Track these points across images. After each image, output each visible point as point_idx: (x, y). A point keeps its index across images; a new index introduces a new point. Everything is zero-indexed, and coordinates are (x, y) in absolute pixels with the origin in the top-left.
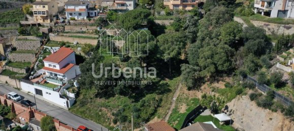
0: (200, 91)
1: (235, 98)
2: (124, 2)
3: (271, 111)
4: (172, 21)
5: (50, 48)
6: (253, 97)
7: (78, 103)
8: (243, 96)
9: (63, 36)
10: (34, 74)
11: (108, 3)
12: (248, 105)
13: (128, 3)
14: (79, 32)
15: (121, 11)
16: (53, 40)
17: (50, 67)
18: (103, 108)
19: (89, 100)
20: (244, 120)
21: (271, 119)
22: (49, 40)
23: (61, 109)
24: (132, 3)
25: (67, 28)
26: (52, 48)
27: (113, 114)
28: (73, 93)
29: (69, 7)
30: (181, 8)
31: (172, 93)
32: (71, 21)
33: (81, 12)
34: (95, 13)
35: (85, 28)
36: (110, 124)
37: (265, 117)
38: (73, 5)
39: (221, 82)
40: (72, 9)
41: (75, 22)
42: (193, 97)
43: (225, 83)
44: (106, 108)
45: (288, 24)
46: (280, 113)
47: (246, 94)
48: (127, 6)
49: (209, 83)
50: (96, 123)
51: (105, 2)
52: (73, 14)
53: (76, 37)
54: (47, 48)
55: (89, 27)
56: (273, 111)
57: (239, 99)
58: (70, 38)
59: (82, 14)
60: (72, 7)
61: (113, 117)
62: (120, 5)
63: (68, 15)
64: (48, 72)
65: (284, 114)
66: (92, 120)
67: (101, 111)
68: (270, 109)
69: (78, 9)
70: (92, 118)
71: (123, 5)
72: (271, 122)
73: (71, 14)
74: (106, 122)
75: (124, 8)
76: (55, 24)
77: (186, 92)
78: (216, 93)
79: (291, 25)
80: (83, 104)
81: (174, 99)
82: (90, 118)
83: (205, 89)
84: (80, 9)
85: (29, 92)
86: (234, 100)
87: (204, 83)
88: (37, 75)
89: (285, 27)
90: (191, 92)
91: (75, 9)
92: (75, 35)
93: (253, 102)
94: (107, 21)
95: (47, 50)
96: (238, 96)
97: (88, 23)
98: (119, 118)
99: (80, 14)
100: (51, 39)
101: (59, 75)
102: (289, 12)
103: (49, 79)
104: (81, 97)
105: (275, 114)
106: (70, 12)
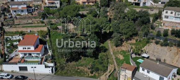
0: (123, 47)
1: (146, 45)
2: (54, 1)
3: (170, 47)
4: (88, 12)
5: (10, 37)
6: (157, 43)
7: (58, 69)
8: (151, 44)
9: (16, 27)
10: (8, 57)
11: (38, 2)
12: (155, 47)
13: (56, 2)
14: (27, 24)
15: (52, 7)
16: (8, 31)
17: (25, 50)
18: (79, 67)
19: (65, 65)
20: (155, 54)
21: (171, 50)
22: (4, 32)
23: (48, 75)
24: (59, 2)
25: (16, 22)
26: (12, 37)
27: (89, 69)
28: (52, 63)
29: (13, 7)
30: (87, 4)
31: (108, 51)
32: (17, 17)
33: (23, 9)
34: (32, 9)
35: (31, 20)
36: (89, 75)
37: (167, 50)
38: (17, 5)
39: (132, 40)
40: (16, 8)
41: (20, 17)
42: (121, 50)
43: (135, 40)
44: (82, 66)
45: (152, 8)
46: (175, 46)
47: (152, 42)
48: (56, 4)
49: (126, 41)
50: (80, 77)
51: (36, 2)
52: (17, 11)
53: (28, 27)
54: (8, 38)
55: (33, 20)
56: (171, 46)
57: (149, 45)
58: (23, 28)
59: (24, 11)
60: (16, 6)
61: (89, 71)
62: (51, 3)
63: (13, 12)
64: (21, 54)
65: (177, 47)
66: (75, 76)
67: (78, 69)
68: (169, 46)
69: (20, 7)
70: (74, 75)
71: (53, 3)
72: (171, 51)
73: (15, 11)
74: (86, 74)
75: (54, 5)
76: (4, 20)
77: (116, 48)
78: (132, 46)
79: (153, 9)
80: (62, 68)
81: (112, 53)
82: (73, 75)
83: (125, 45)
84: (22, 8)
85: (13, 71)
86: (146, 47)
87: (123, 42)
88: (11, 58)
89: (151, 10)
90: (118, 48)
91: (18, 8)
92: (26, 25)
93: (158, 45)
94: (46, 14)
95: (8, 39)
96: (148, 44)
97: (31, 17)
98: (94, 69)
99: (22, 11)
100: (6, 31)
101: (34, 54)
102: (146, 3)
103: (27, 58)
104: (58, 64)
105: (172, 48)
106: (15, 10)
